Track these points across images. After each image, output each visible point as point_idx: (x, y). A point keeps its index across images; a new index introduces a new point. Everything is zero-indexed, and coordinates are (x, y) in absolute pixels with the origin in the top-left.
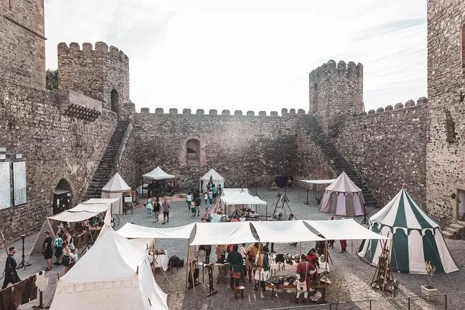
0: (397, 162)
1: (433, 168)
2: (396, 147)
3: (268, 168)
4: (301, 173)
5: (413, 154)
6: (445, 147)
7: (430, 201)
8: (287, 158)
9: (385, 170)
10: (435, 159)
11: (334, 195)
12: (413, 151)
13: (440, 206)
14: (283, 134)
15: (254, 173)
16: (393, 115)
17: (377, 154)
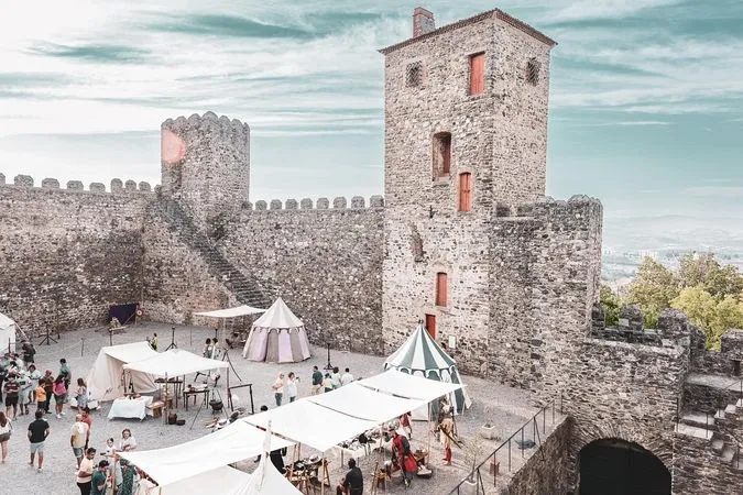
0: (331, 280)
1: (393, 289)
2: (330, 259)
3: (92, 291)
4: (155, 296)
5: (355, 270)
6: (410, 267)
7: (387, 329)
8: (126, 270)
9: (311, 290)
10: (396, 279)
11: (272, 334)
12: (356, 266)
13: (402, 334)
14: (119, 228)
15: (64, 303)
16: (325, 217)
17: (299, 266)
